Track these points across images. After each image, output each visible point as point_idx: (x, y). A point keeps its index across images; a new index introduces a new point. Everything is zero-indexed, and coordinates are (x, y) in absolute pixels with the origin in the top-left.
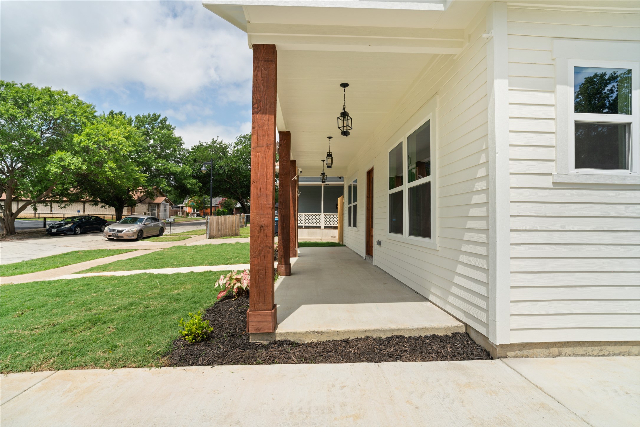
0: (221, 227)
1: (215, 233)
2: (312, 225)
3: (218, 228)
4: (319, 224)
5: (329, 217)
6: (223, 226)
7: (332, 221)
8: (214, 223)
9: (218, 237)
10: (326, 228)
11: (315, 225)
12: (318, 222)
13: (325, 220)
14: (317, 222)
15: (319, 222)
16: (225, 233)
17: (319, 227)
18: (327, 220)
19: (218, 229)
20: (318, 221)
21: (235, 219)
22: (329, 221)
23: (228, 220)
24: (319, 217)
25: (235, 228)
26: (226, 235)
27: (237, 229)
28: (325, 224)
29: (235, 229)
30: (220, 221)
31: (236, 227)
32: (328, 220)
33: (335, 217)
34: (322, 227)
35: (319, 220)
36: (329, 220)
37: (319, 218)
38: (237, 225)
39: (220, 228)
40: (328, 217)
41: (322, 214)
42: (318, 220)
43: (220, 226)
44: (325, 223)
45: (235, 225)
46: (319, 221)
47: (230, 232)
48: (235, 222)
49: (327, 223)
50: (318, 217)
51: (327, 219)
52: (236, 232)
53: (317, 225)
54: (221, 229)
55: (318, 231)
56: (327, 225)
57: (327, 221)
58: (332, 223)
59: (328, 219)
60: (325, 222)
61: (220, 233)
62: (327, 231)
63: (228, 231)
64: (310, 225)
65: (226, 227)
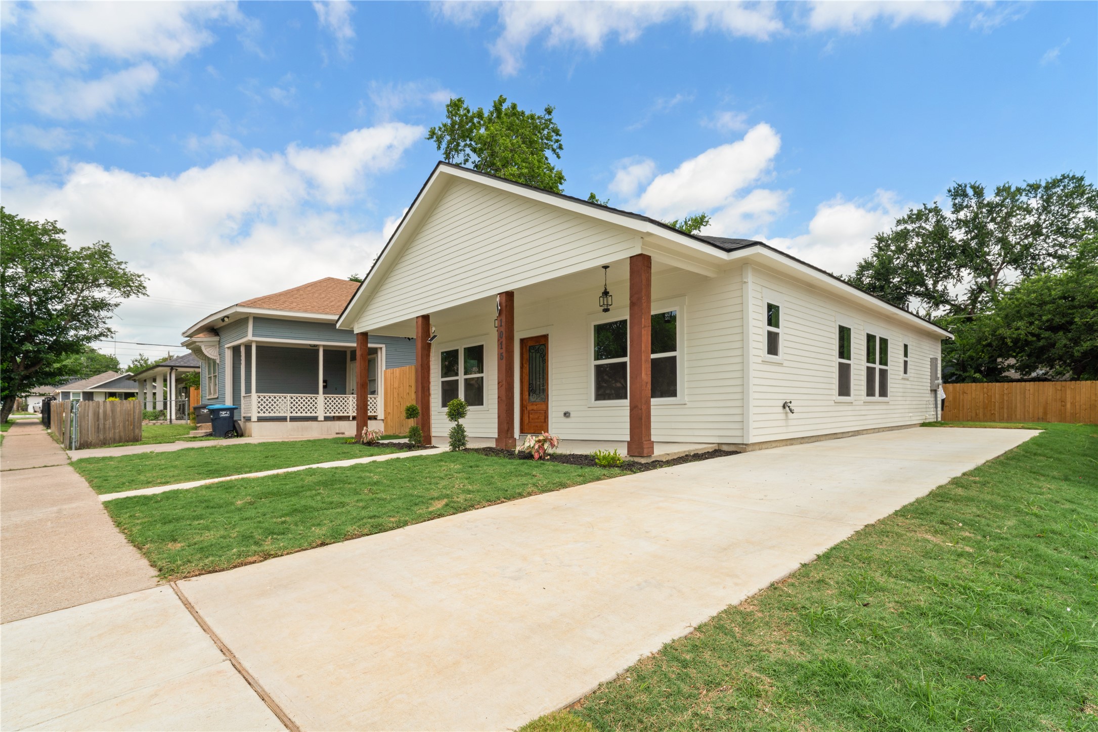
0: (104, 424)
1: (92, 438)
2: (304, 414)
3: (98, 425)
4: (316, 413)
5: (332, 401)
6: (109, 422)
7: (337, 408)
8: (88, 416)
9: (98, 444)
10: (327, 419)
11: (309, 414)
12: (313, 410)
13: (326, 406)
14: (311, 410)
15: (316, 410)
16: (111, 435)
17: (315, 419)
18: (328, 406)
19: (98, 428)
20: (313, 408)
21: (134, 407)
22: (332, 408)
23: (118, 409)
24: (316, 401)
25: (134, 426)
26: (115, 439)
27: (137, 428)
28: (326, 413)
29: (134, 428)
30: (101, 411)
31: (136, 423)
32: (330, 406)
33: (341, 401)
34: (321, 418)
35: (316, 405)
36: (332, 406)
37: (316, 403)
38: (136, 420)
39: (101, 426)
40: (330, 401)
41: (321, 397)
42: (313, 405)
43: (102, 421)
44: (326, 411)
45: (134, 419)
46: (316, 408)
47: (122, 434)
48: (134, 412)
49: (328, 411)
50: (314, 401)
51: (328, 403)
52: (134, 433)
53: (312, 415)
54: (104, 428)
55: (314, 423)
56: (328, 414)
57: (328, 408)
58: (337, 411)
59: (330, 404)
60: (326, 408)
61: (101, 437)
62: (329, 423)
63: (120, 432)
64: (299, 414)
65: (114, 423)
